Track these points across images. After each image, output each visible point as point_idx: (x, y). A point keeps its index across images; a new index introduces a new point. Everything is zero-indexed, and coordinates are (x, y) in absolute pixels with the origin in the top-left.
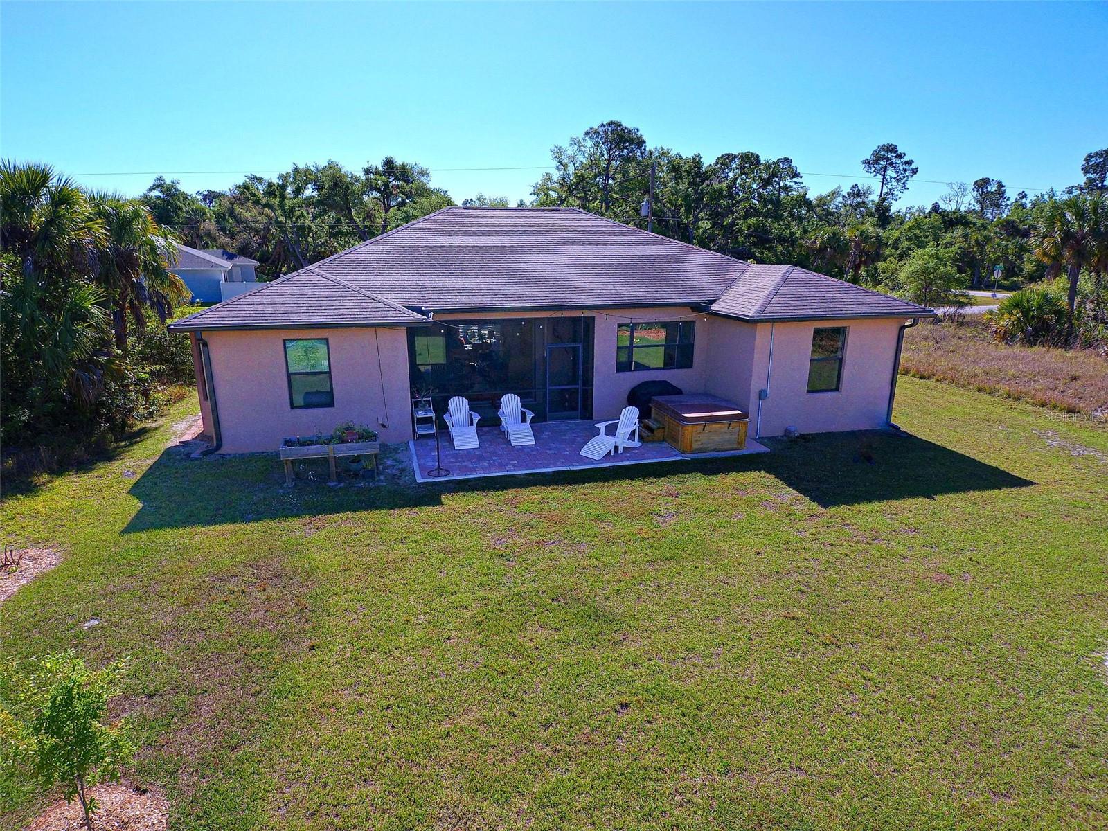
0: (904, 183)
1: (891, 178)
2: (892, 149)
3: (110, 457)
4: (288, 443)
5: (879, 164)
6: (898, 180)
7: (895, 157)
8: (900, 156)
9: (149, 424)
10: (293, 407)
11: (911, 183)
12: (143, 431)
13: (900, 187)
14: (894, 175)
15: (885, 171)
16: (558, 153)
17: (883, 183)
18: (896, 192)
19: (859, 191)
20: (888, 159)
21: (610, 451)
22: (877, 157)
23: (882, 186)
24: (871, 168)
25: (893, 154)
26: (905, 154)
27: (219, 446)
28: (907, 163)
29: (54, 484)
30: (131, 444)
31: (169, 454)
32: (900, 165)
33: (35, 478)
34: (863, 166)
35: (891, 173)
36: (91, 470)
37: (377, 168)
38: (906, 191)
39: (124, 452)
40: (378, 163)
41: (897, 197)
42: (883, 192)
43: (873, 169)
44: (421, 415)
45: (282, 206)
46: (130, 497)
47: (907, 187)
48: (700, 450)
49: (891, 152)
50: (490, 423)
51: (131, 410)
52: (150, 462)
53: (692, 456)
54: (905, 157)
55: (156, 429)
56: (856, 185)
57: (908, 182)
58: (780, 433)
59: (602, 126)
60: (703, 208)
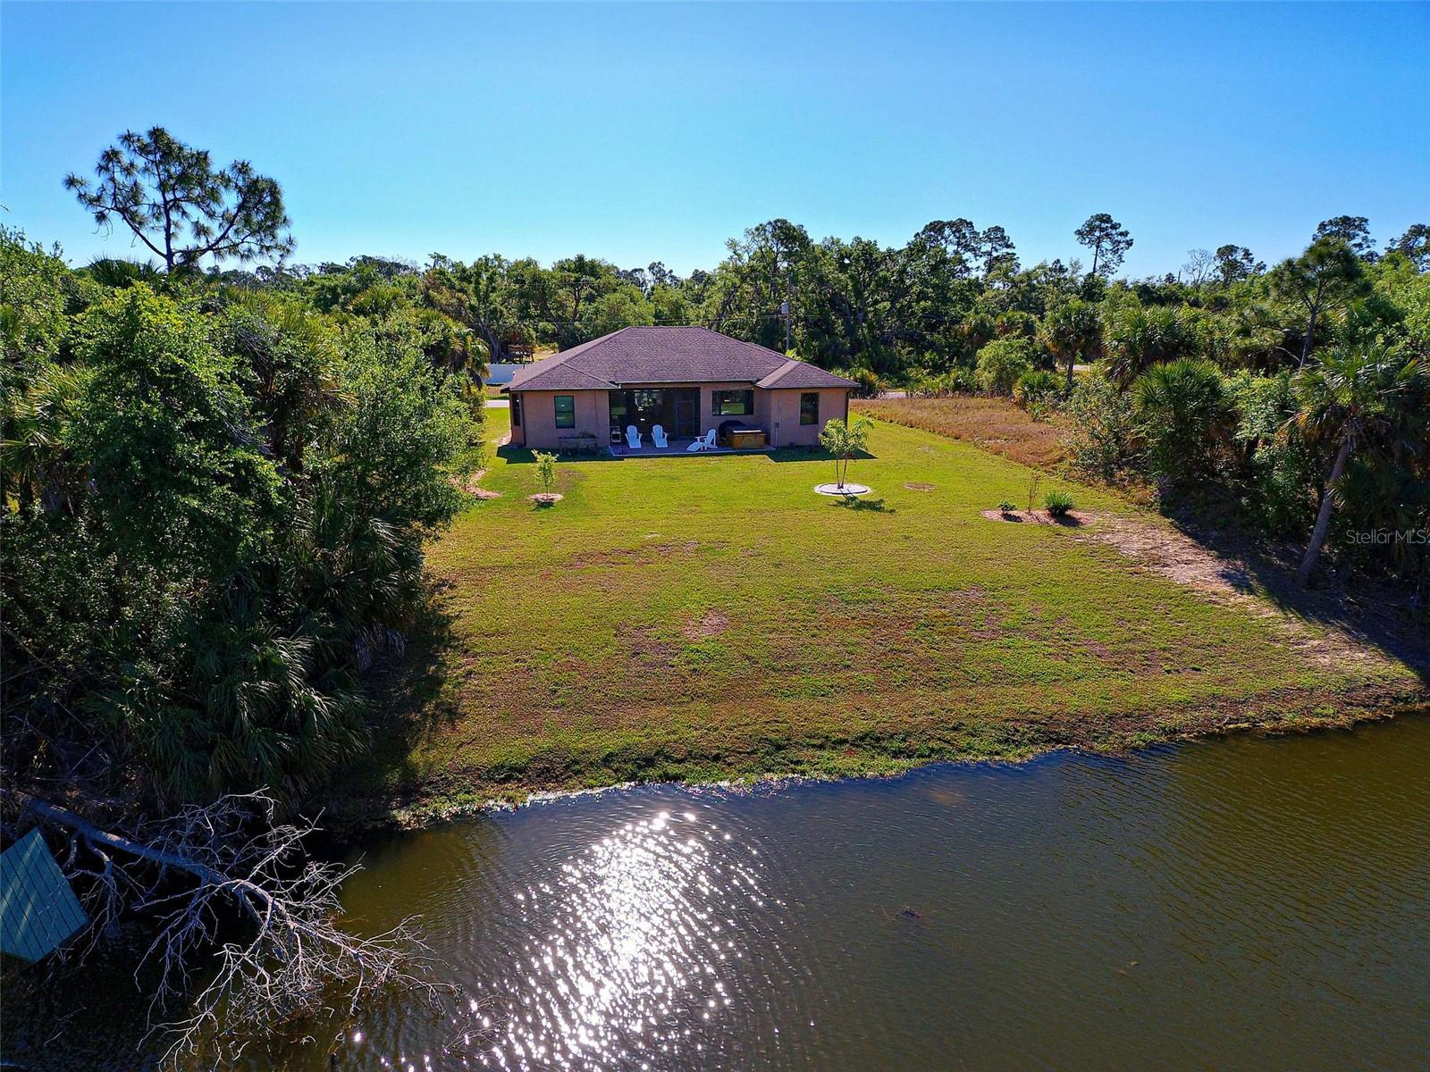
0: (1120, 255)
1: (1106, 250)
2: (1105, 218)
5: (1094, 235)
6: (1115, 252)
7: (1110, 227)
8: (1114, 227)
11: (1127, 254)
13: (1115, 261)
14: (1110, 247)
15: (1099, 242)
16: (733, 245)
17: (1096, 255)
18: (1112, 265)
19: (1061, 267)
20: (1102, 230)
21: (700, 448)
22: (1091, 228)
23: (1096, 259)
24: (1084, 239)
25: (1106, 224)
26: (1119, 225)
28: (1121, 234)
32: (1115, 236)
34: (1076, 237)
35: (1106, 244)
38: (1121, 263)
42: (1097, 264)
43: (1087, 240)
44: (614, 432)
45: (477, 291)
47: (1123, 259)
50: (646, 436)
54: (1120, 228)
56: (1058, 260)
57: (1123, 254)
58: (789, 444)
59: (770, 223)
60: (873, 293)
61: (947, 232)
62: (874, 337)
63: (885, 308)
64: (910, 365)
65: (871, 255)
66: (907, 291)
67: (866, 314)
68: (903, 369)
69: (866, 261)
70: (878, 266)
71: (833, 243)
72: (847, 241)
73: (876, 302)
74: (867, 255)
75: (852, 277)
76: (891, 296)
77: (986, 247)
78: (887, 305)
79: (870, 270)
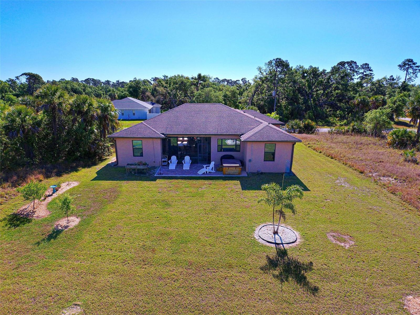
0: (416, 75)
1: (411, 72)
2: (411, 61)
3: (96, 165)
4: (128, 165)
5: (405, 67)
6: (414, 73)
7: (412, 64)
8: (414, 64)
9: (108, 157)
10: (134, 156)
12: (106, 159)
13: (414, 77)
15: (408, 70)
16: (260, 69)
17: (406, 74)
18: (413, 78)
19: (393, 78)
20: (409, 65)
21: (205, 172)
22: (404, 64)
23: (406, 76)
24: (402, 68)
25: (411, 63)
26: (416, 63)
27: (118, 164)
28: (417, 67)
29: (82, 170)
30: (101, 162)
31: (108, 165)
32: (414, 67)
33: (79, 168)
34: (399, 67)
35: (411, 70)
36: (91, 167)
37: (195, 77)
38: (417, 78)
39: (100, 164)
40: (196, 76)
41: (413, 80)
42: (407, 78)
43: (403, 69)
44: (163, 160)
46: (96, 174)
47: (417, 76)
48: (228, 174)
49: (410, 62)
50: (180, 163)
51: (104, 154)
52: (103, 167)
53: (225, 175)
54: (417, 64)
55: (108, 159)
56: (392, 76)
57: (417, 74)
58: (256, 172)
59: (274, 60)
60: (316, 87)
61: (346, 65)
62: (316, 104)
63: (321, 93)
64: (330, 116)
65: (316, 72)
66: (330, 86)
67: (313, 95)
68: (328, 118)
69: (314, 75)
70: (319, 76)
71: (300, 68)
72: (307, 67)
73: (317, 91)
74: (314, 72)
75: (307, 81)
76: (323, 88)
77: (362, 71)
78: (322, 91)
79: (315, 78)
